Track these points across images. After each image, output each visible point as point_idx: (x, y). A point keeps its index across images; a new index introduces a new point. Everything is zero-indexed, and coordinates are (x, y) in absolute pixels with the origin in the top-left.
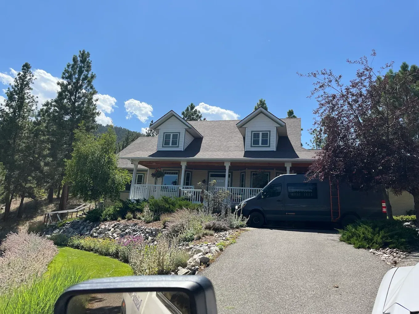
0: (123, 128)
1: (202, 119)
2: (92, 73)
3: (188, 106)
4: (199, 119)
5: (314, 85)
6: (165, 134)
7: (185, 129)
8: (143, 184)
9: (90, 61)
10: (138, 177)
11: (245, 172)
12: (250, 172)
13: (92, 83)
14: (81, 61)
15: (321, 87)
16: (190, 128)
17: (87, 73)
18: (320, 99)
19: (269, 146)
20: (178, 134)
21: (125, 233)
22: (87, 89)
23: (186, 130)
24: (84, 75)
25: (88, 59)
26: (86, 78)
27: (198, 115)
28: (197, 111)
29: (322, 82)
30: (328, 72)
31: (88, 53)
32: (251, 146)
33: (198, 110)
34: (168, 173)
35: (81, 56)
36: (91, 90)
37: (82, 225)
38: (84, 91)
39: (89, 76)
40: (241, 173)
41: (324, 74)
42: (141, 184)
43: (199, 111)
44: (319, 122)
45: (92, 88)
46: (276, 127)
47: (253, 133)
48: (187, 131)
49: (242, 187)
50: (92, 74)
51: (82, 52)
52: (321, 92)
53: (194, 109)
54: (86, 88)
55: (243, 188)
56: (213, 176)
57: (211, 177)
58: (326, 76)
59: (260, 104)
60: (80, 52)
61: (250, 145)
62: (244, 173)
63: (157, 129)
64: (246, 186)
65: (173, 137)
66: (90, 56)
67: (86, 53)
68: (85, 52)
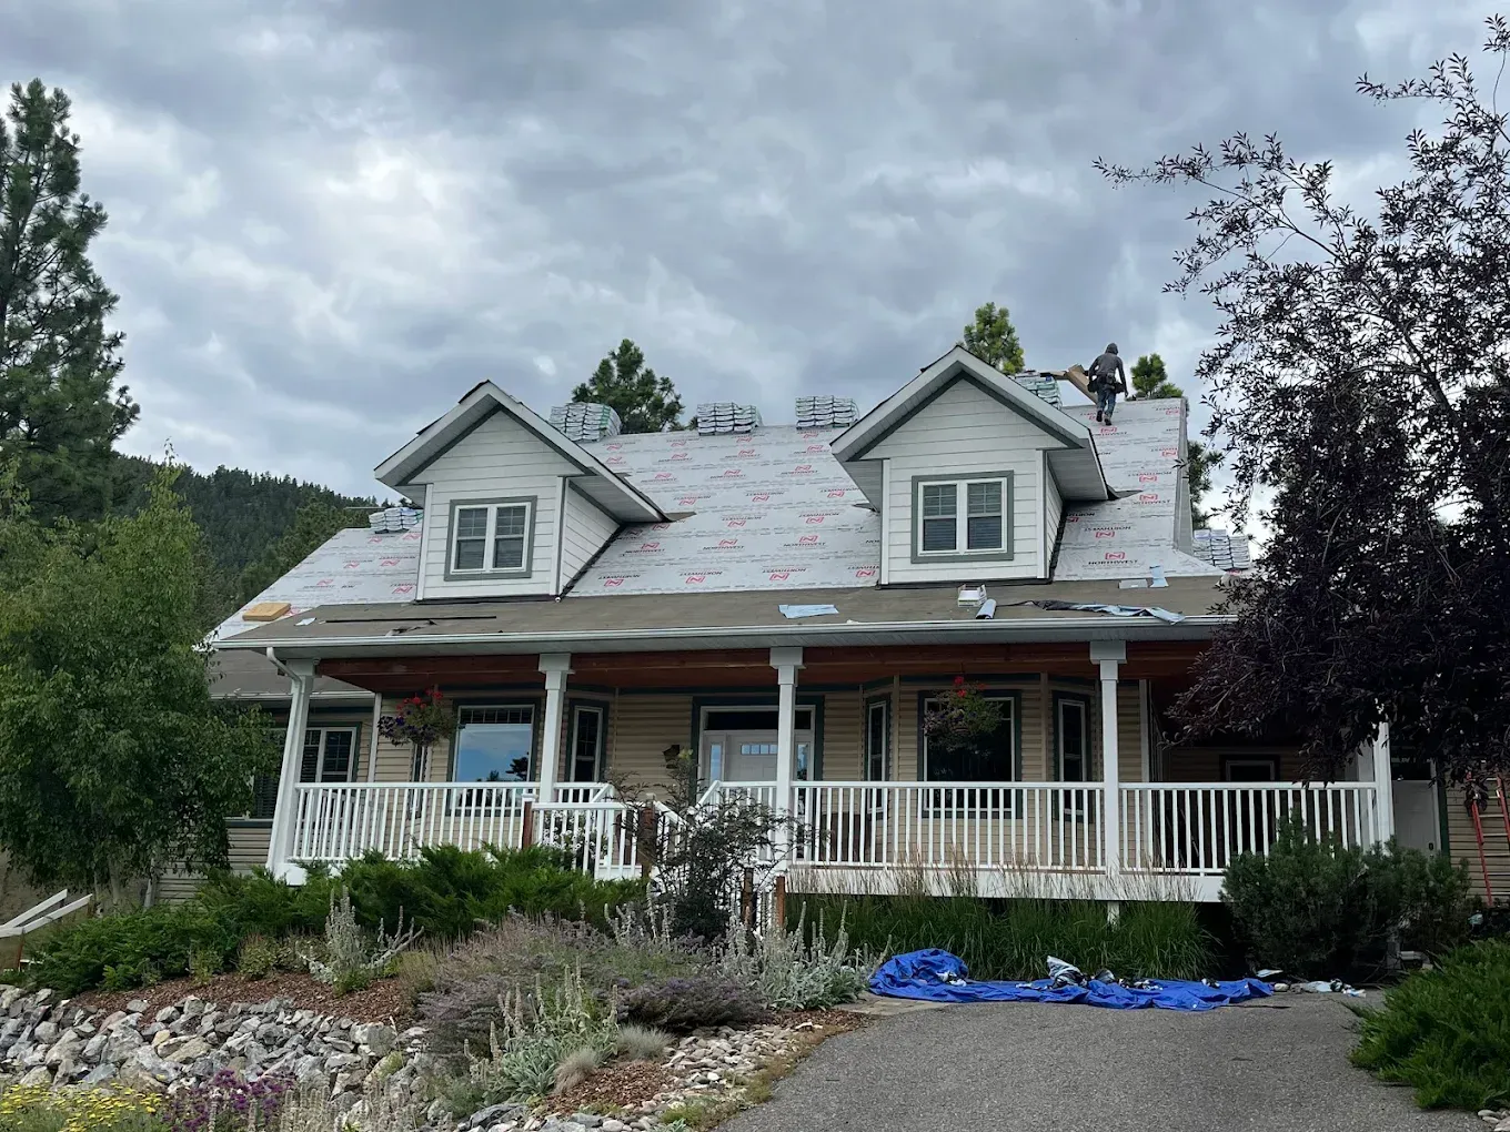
0: (299, 484)
1: (683, 419)
2: (85, 199)
3: (607, 357)
4: (668, 425)
5: (1196, 219)
6: (458, 508)
7: (565, 477)
8: (354, 780)
9: (69, 139)
10: (328, 741)
11: (887, 698)
12: (915, 697)
13: (86, 255)
14: (23, 139)
15: (1231, 227)
16: (589, 472)
17: (55, 200)
18: (1234, 293)
19: (1009, 556)
20: (528, 505)
21: (224, 1053)
22: (59, 287)
23: (571, 484)
24: (43, 213)
25: (57, 130)
26: (51, 225)
27: (658, 404)
28: (654, 382)
29: (1235, 200)
30: (1261, 147)
31: (58, 94)
32: (915, 559)
33: (658, 377)
34: (478, 719)
35: (23, 113)
36: (79, 291)
37: (13, 1013)
38: (44, 297)
39: (69, 215)
40: (868, 701)
41: (1240, 161)
42: (344, 779)
43: (665, 381)
44: (1235, 420)
45: (83, 276)
46: (1045, 451)
47: (921, 485)
48: (573, 486)
49: (877, 777)
50: (83, 207)
51: (25, 92)
52: (1236, 259)
53: (641, 372)
54: (54, 278)
55: (881, 784)
56: (717, 722)
57: (710, 727)
58: (1254, 171)
59: (981, 332)
60: (17, 90)
61: (907, 551)
62: (883, 705)
63: (412, 482)
64: (894, 771)
65: (499, 522)
66: (71, 110)
67: (48, 94)
68: (42, 91)
